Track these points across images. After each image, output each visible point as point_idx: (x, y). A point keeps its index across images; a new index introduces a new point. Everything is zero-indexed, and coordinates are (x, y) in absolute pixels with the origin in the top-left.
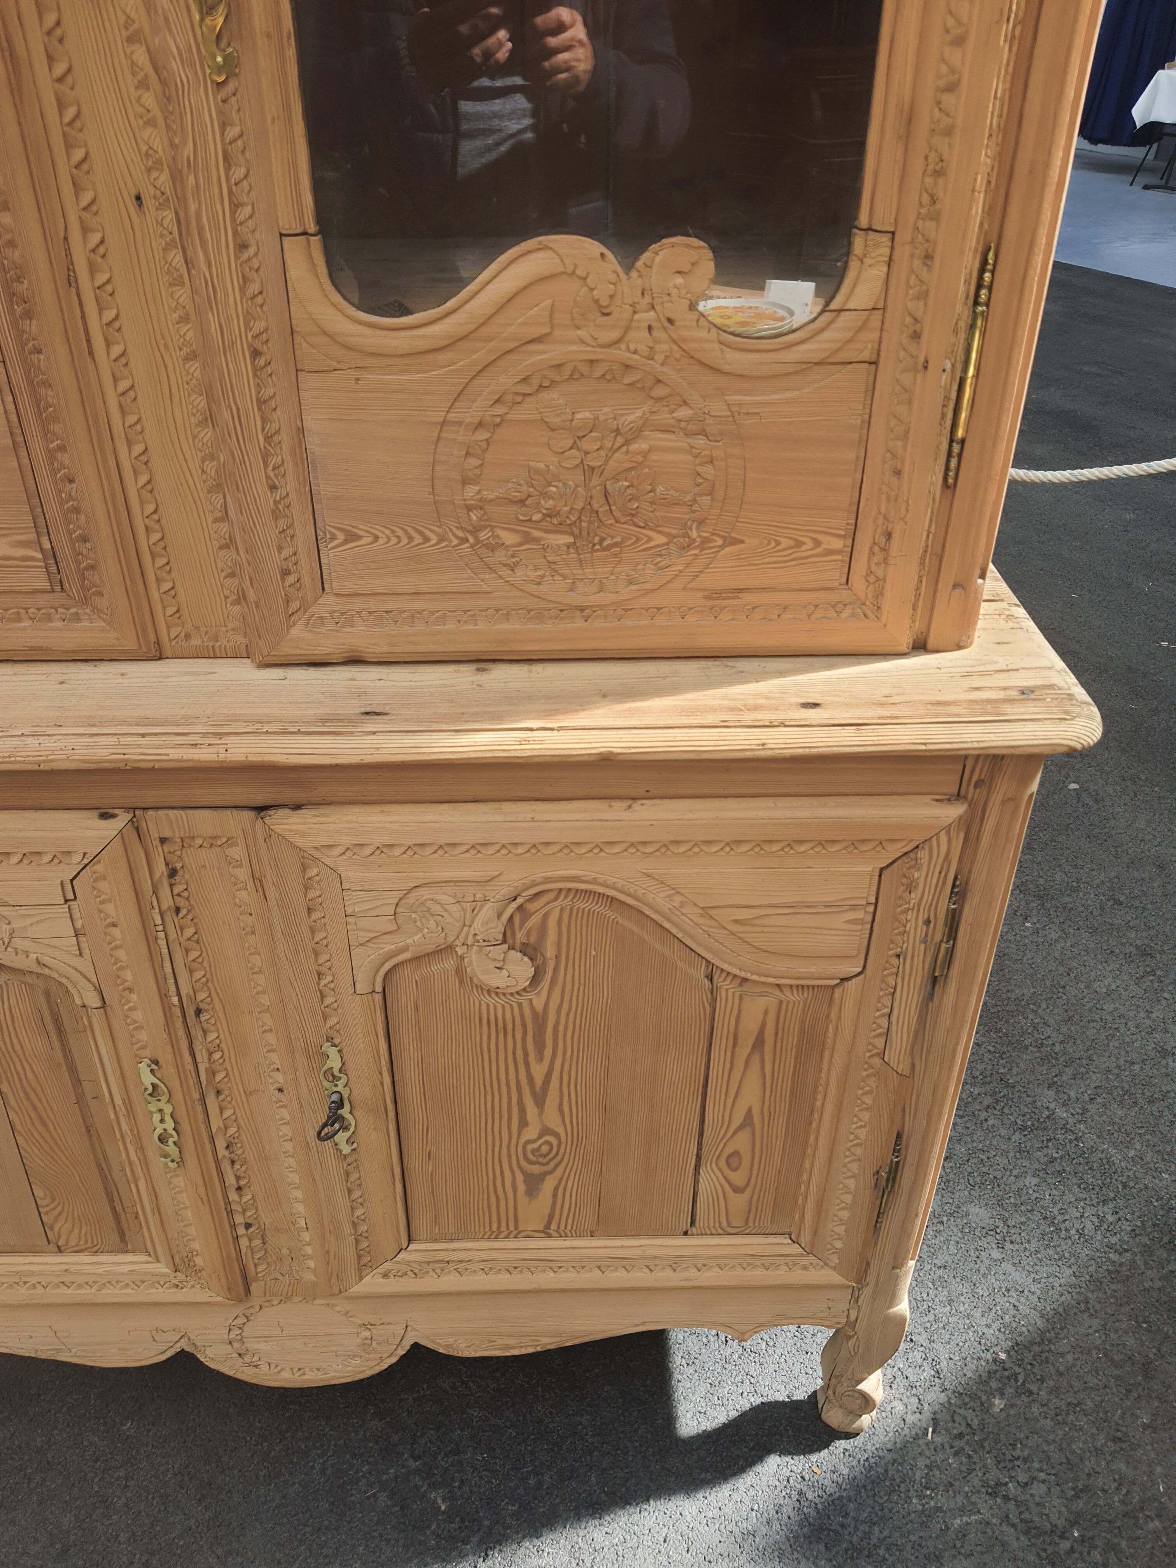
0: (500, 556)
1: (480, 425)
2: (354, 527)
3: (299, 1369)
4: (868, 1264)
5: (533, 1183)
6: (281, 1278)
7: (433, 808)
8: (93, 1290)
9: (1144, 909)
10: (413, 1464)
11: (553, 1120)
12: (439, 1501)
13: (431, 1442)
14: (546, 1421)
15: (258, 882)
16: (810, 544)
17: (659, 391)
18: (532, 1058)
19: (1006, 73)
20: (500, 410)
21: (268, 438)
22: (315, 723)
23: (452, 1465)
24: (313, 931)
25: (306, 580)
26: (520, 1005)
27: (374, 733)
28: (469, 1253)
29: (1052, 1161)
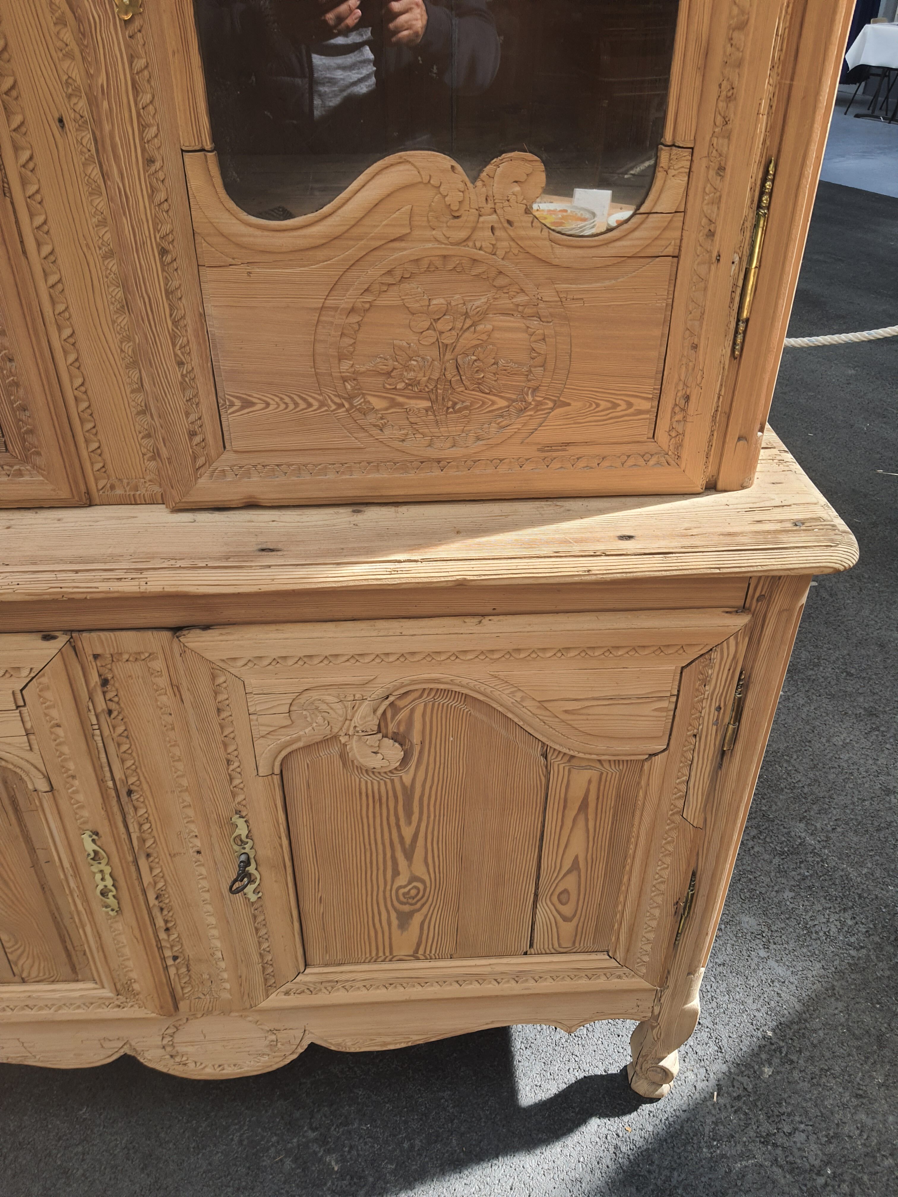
0: (371, 418)
1: (353, 310)
2: (249, 396)
3: (220, 1066)
4: (669, 972)
5: (404, 919)
6: (203, 997)
7: (319, 626)
8: (52, 1011)
9: (870, 679)
10: (312, 1135)
11: (419, 870)
12: (333, 1163)
13: (325, 1116)
14: (416, 1096)
15: (176, 688)
16: (624, 406)
17: (501, 281)
18: (402, 822)
19: (786, 12)
20: (369, 298)
21: (175, 323)
22: (219, 559)
23: (343, 1134)
24: (222, 727)
25: (210, 440)
26: (392, 781)
27: (269, 566)
28: (354, 974)
29: (804, 878)
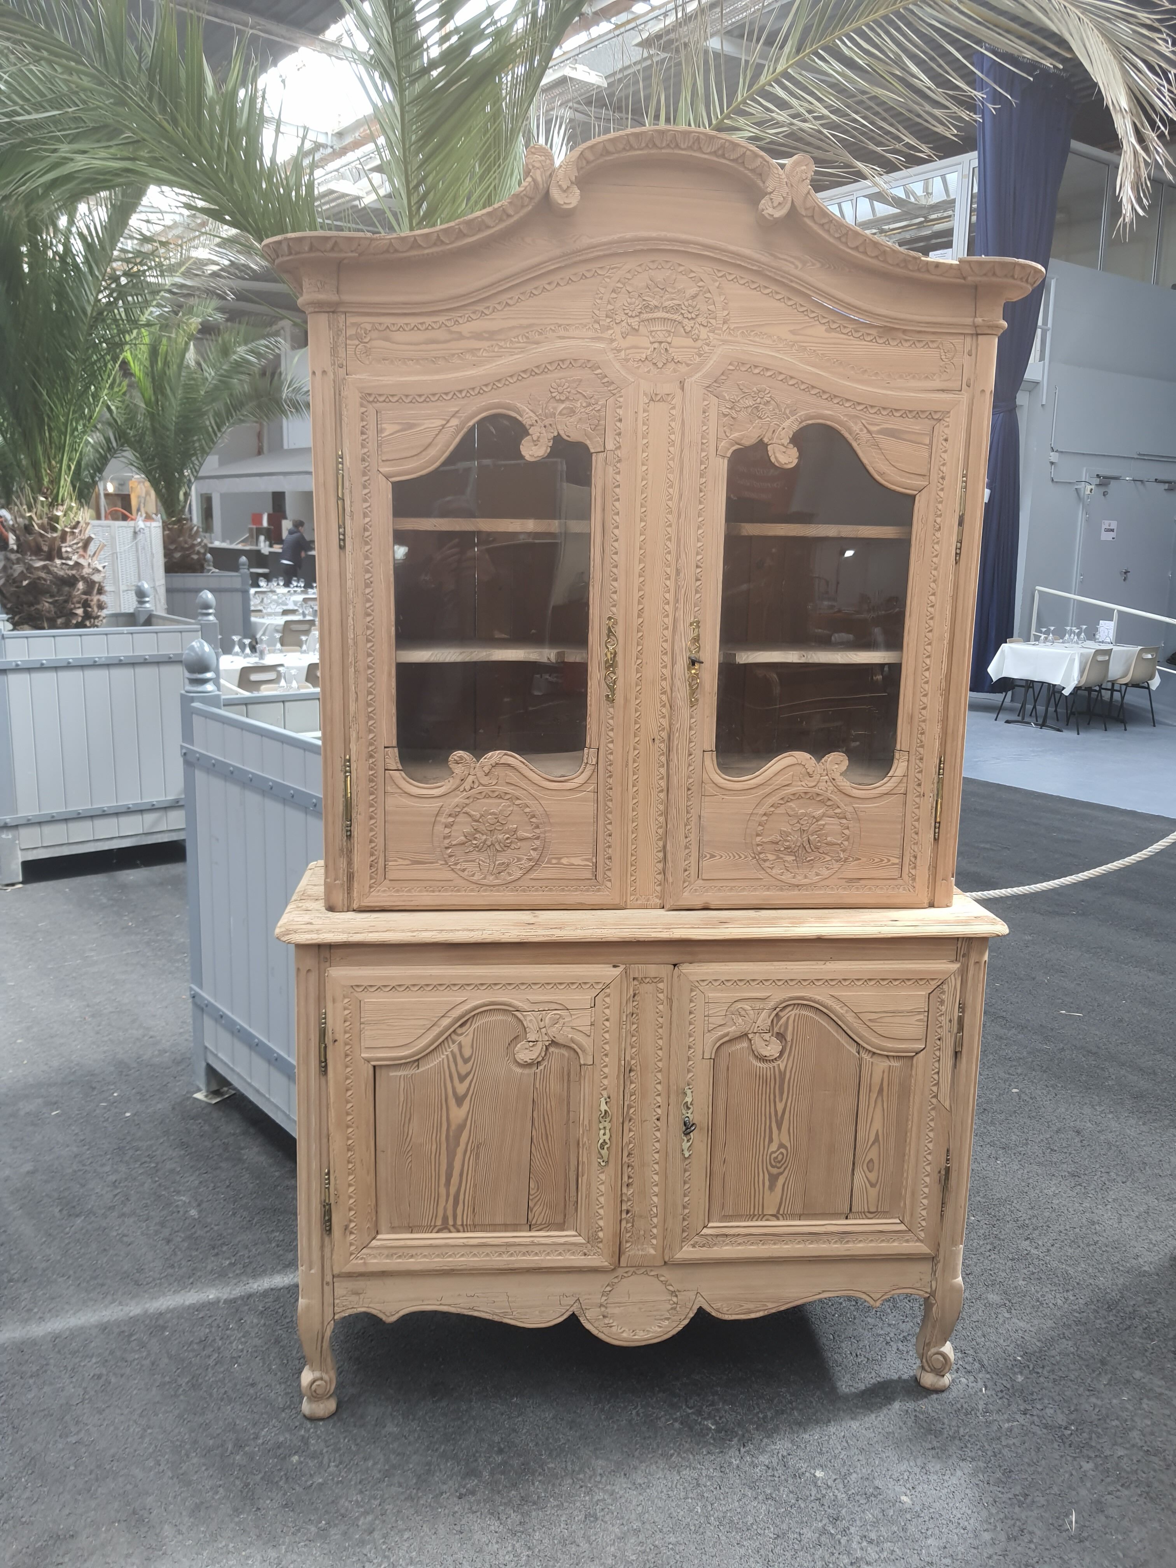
0: (767, 864)
1: (765, 814)
2: (714, 853)
3: (633, 1331)
4: (939, 1245)
5: (774, 1179)
6: (637, 1251)
8: (542, 1257)
10: (689, 1411)
11: (785, 1138)
16: (886, 861)
17: (829, 803)
18: (777, 1099)
20: (772, 809)
21: (688, 819)
24: (690, 1024)
25: (692, 873)
26: (774, 1067)
28: (738, 1229)
